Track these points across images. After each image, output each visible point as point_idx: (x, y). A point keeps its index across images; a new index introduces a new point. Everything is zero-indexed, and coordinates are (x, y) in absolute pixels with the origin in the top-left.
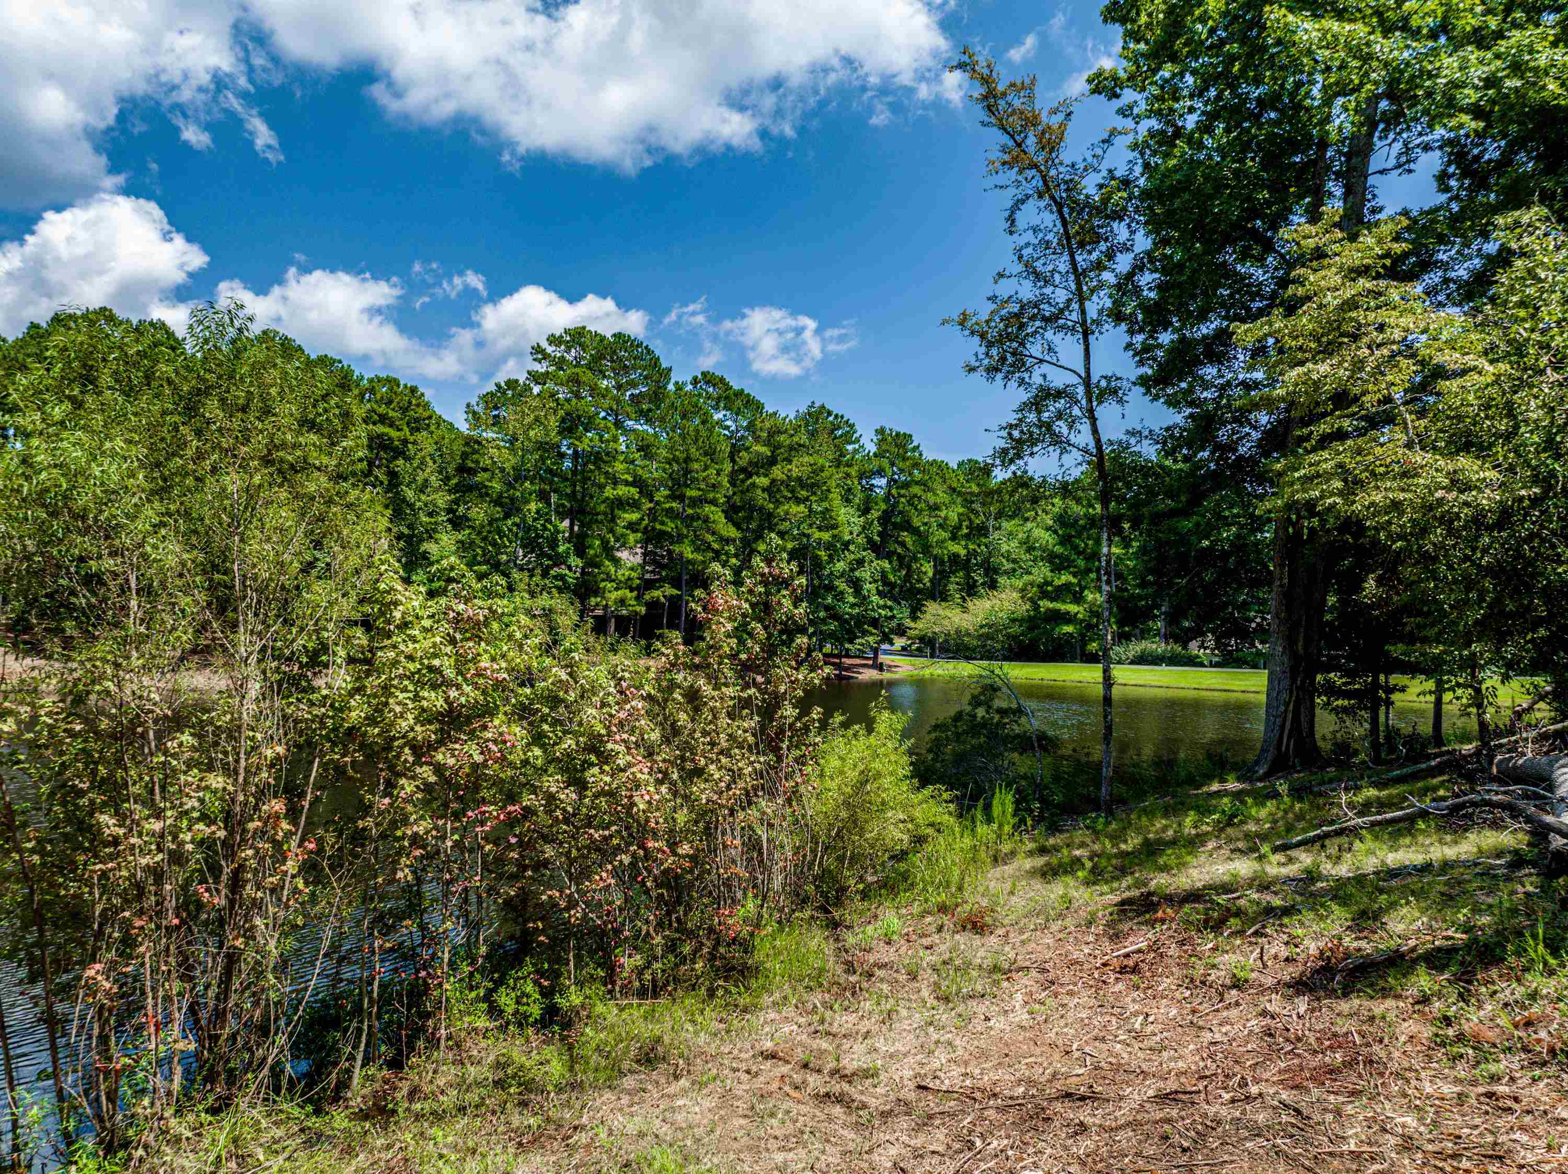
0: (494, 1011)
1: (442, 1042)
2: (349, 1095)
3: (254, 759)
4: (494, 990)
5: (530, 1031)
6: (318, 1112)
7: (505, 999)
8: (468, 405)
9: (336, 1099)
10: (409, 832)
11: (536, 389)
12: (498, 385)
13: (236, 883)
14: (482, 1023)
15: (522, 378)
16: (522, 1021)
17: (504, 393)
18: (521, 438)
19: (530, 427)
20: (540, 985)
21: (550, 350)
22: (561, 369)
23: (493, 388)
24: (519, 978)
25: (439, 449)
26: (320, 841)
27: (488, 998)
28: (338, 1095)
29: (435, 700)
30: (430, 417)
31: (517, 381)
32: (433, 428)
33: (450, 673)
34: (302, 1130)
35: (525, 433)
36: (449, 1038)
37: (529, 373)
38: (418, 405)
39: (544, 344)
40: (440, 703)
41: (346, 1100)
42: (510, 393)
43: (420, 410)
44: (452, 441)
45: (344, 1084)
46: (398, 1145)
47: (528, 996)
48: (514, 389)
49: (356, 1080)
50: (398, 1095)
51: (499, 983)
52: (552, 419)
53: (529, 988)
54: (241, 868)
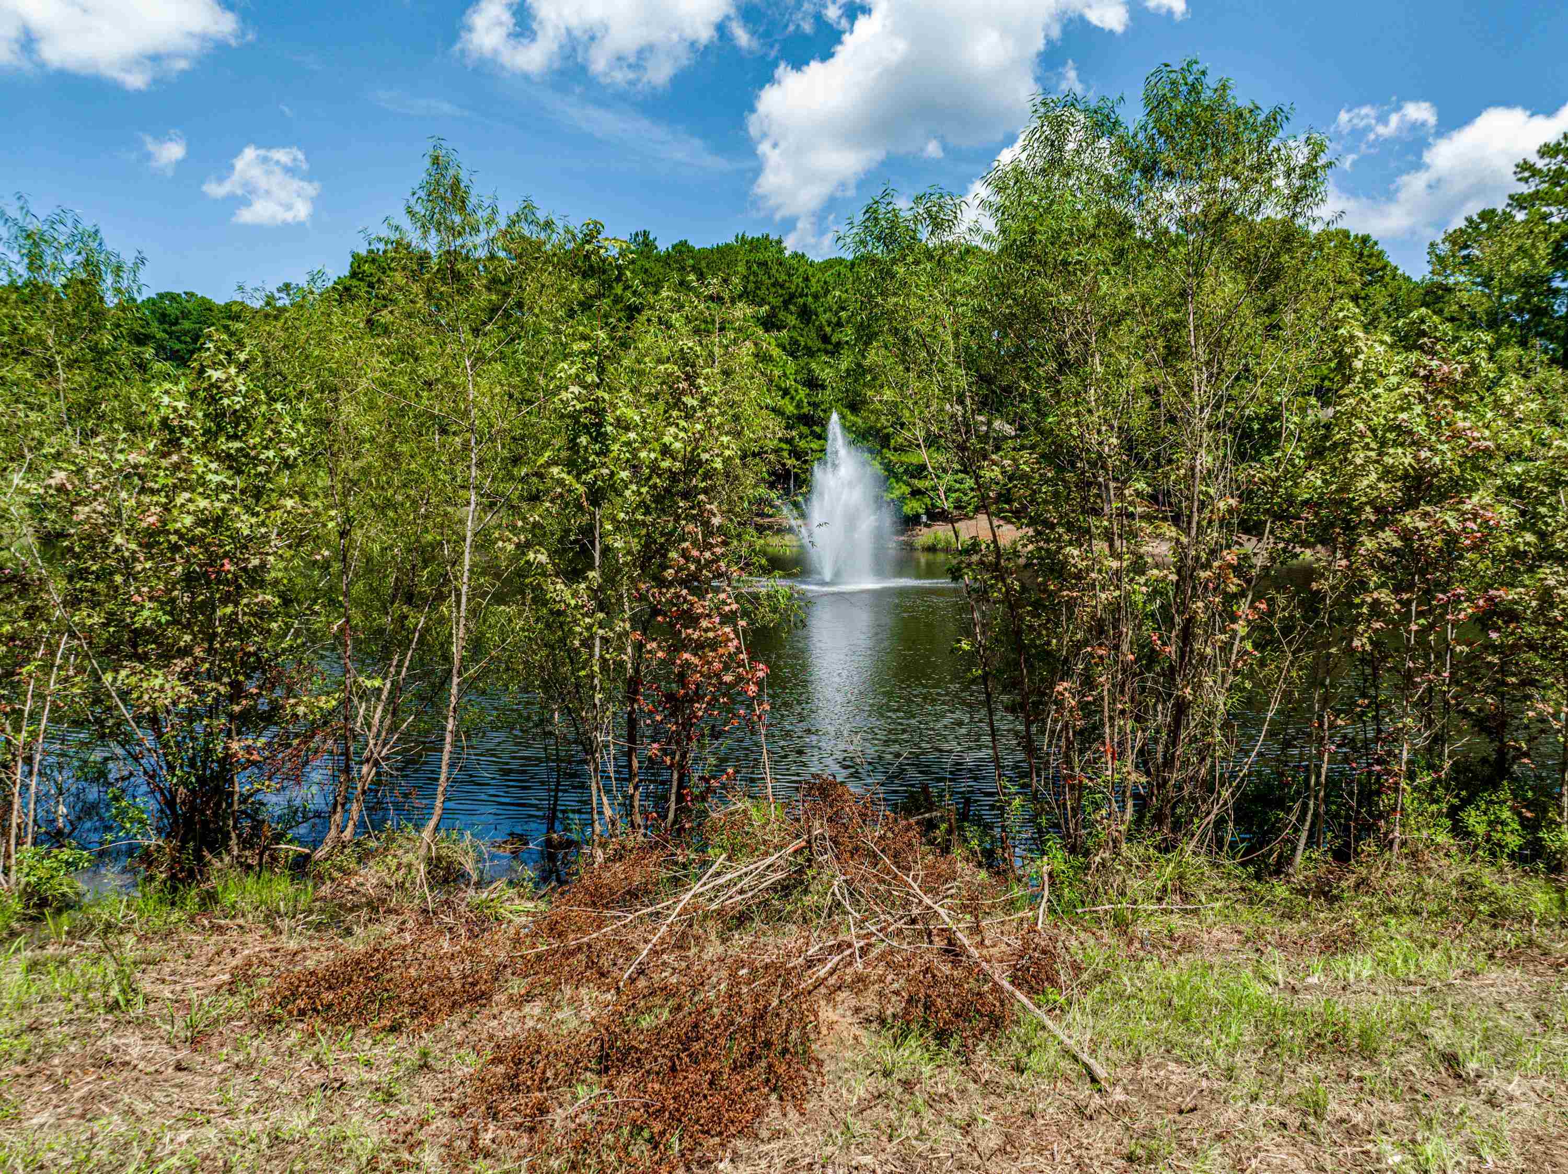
0: (1459, 830)
1: (1396, 847)
2: (1291, 871)
3: (1206, 513)
4: (1461, 808)
5: (1504, 861)
6: (1258, 877)
7: (1474, 820)
8: (1432, 245)
9: (1278, 872)
10: (1369, 600)
11: (1520, 216)
12: (1470, 220)
13: (1186, 636)
14: (1442, 838)
15: (1501, 205)
16: (1495, 849)
17: (1477, 228)
18: (1498, 275)
19: (1511, 259)
20: (1519, 814)
21: (1541, 164)
22: (1558, 184)
23: (1462, 224)
24: (1492, 802)
25: (1394, 302)
26: (1271, 601)
27: (1453, 812)
28: (1280, 868)
29: (1402, 458)
30: (1384, 268)
31: (1493, 211)
32: (1387, 279)
33: (1421, 429)
34: (1243, 889)
35: (1505, 268)
36: (1404, 844)
37: (1511, 197)
38: (1371, 256)
39: (1534, 159)
40: (1408, 460)
41: (1287, 875)
42: (1484, 226)
43: (1373, 261)
44: (1410, 292)
45: (1285, 861)
46: (1344, 921)
47: (1503, 823)
48: (1490, 221)
49: (1299, 859)
50: (1344, 884)
51: (1465, 802)
52: (1542, 246)
53: (1506, 814)
54: (1191, 620)
